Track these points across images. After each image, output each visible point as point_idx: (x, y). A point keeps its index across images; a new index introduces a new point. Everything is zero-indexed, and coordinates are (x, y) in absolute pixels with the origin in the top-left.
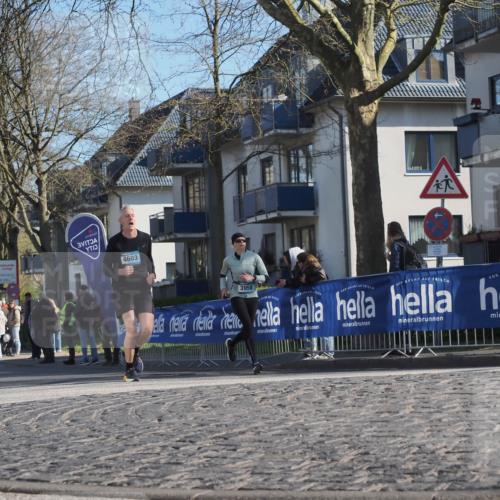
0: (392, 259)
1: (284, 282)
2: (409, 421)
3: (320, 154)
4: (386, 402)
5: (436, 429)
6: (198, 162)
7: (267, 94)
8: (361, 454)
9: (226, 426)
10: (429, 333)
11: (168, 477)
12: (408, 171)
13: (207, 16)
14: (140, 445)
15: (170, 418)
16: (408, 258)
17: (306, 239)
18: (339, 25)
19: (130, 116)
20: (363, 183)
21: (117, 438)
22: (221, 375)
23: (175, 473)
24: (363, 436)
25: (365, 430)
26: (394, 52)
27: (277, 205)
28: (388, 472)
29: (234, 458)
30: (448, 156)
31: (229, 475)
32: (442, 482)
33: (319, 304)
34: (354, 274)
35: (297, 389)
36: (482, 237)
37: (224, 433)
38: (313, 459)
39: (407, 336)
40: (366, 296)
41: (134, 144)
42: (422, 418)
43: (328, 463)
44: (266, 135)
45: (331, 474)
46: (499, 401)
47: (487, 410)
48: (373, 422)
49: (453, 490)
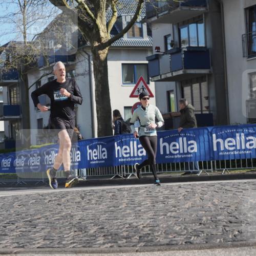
0: (115, 128)
2: (124, 211)
3: (78, 75)
4: (113, 201)
5: (138, 215)
6: (16, 79)
8: (100, 228)
9: (31, 215)
12: (123, 84)
13: (20, 4)
15: (1, 212)
16: (124, 128)
18: (88, 9)
20: (101, 89)
22: (28, 189)
23: (4, 240)
25: (102, 216)
26: (116, 23)
28: (113, 237)
29: (35, 232)
30: (144, 76)
31: (32, 240)
32: (141, 242)
34: (96, 136)
35: (67, 196)
37: (30, 219)
38: (75, 231)
39: (123, 168)
40: (102, 148)
42: (131, 209)
43: (83, 233)
44: (51, 65)
45: (84, 239)
46: (170, 200)
47: (163, 205)
48: (106, 212)
49: (146, 246)
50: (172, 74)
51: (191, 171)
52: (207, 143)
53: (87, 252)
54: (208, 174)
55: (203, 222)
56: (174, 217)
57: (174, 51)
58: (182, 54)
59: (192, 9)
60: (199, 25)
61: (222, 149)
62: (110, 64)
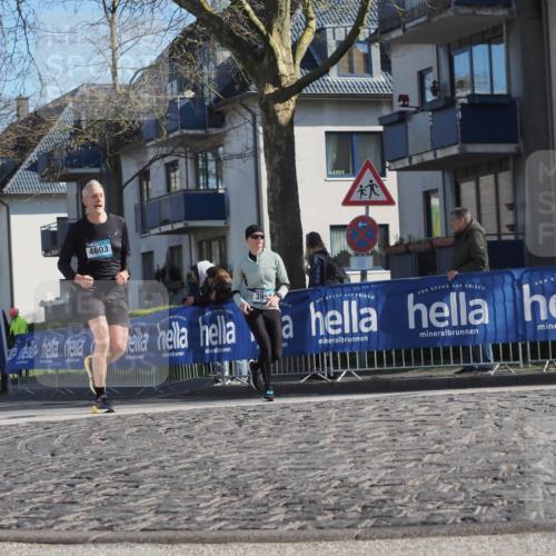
0: (311, 273)
1: (191, 299)
2: (330, 452)
3: (231, 157)
4: (305, 431)
5: (360, 460)
6: (95, 166)
7: (172, 91)
8: (278, 489)
9: (128, 460)
10: (353, 355)
11: (63, 518)
12: (329, 176)
13: (104, 2)
14: (31, 483)
15: (64, 453)
16: (329, 272)
17: (216, 252)
18: (252, 13)
19: (18, 115)
20: (279, 188)
21: (5, 475)
22: (123, 404)
23: (69, 513)
24: (279, 469)
25: (281, 462)
26: (313, 43)
27: (183, 215)
28: (305, 509)
29: (136, 496)
30: (373, 158)
31: (130, 514)
32: (366, 518)
33: (231, 324)
35: (206, 418)
36: (411, 248)
37: (125, 468)
39: (328, 358)
40: (283, 315)
41: (23, 147)
42: (344, 448)
43: (240, 500)
44: (171, 136)
45: (244, 511)
46: (430, 428)
47: (416, 438)
48: (290, 453)
49: (378, 527)
50: (435, 155)
51: (476, 365)
52: (510, 305)
53: (248, 540)
54: (513, 371)
55: (501, 475)
56: (439, 465)
57: (441, 104)
58: (457, 111)
59: (478, 12)
60: (494, 47)
61: (543, 316)
62: (300, 132)
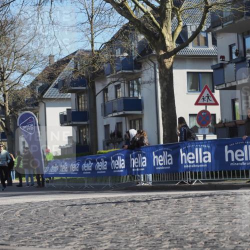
2: (189, 217)
3: (144, 83)
4: (178, 207)
5: (203, 221)
6: (84, 86)
7: (118, 53)
8: (166, 233)
9: (98, 218)
10: (199, 173)
11: (69, 244)
12: (188, 92)
13: (88, 14)
14: (55, 227)
15: (70, 214)
17: (138, 125)
18: (154, 19)
19: (50, 63)
20: (166, 97)
21: (43, 224)
22: (96, 193)
23: (72, 241)
24: (166, 224)
25: (167, 221)
26: (181, 32)
27: (123, 108)
28: (180, 242)
29: (102, 234)
30: (209, 84)
31: (99, 243)
32: (206, 247)
33: (144, 158)
34: (162, 143)
36: (226, 124)
37: (97, 222)
38: (141, 235)
39: (188, 174)
41: (52, 77)
42: (196, 215)
43: (149, 237)
44: (117, 73)
45: (150, 243)
46: (235, 207)
47: (229, 211)
48: (171, 217)
56: (239, 224)
57: (239, 60)
58: (247, 63)
62: (176, 72)
